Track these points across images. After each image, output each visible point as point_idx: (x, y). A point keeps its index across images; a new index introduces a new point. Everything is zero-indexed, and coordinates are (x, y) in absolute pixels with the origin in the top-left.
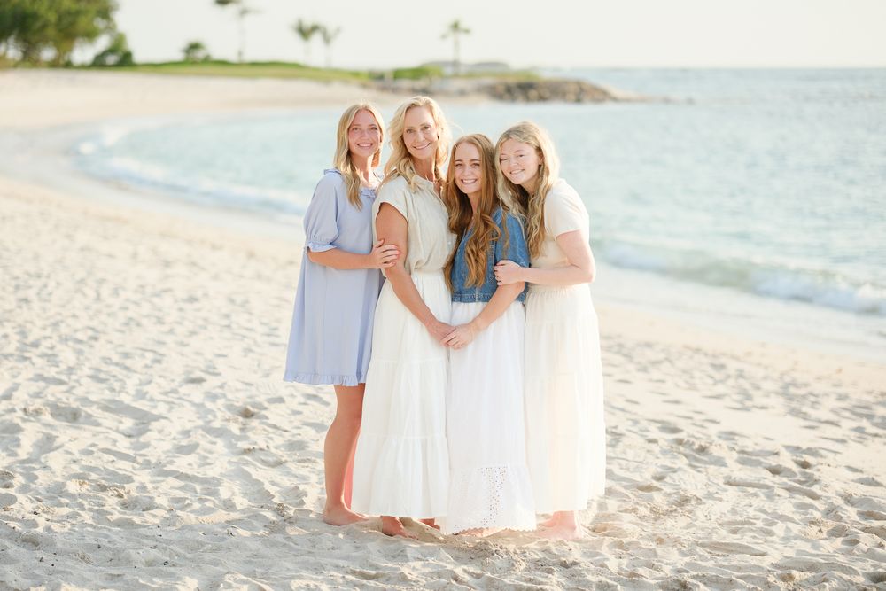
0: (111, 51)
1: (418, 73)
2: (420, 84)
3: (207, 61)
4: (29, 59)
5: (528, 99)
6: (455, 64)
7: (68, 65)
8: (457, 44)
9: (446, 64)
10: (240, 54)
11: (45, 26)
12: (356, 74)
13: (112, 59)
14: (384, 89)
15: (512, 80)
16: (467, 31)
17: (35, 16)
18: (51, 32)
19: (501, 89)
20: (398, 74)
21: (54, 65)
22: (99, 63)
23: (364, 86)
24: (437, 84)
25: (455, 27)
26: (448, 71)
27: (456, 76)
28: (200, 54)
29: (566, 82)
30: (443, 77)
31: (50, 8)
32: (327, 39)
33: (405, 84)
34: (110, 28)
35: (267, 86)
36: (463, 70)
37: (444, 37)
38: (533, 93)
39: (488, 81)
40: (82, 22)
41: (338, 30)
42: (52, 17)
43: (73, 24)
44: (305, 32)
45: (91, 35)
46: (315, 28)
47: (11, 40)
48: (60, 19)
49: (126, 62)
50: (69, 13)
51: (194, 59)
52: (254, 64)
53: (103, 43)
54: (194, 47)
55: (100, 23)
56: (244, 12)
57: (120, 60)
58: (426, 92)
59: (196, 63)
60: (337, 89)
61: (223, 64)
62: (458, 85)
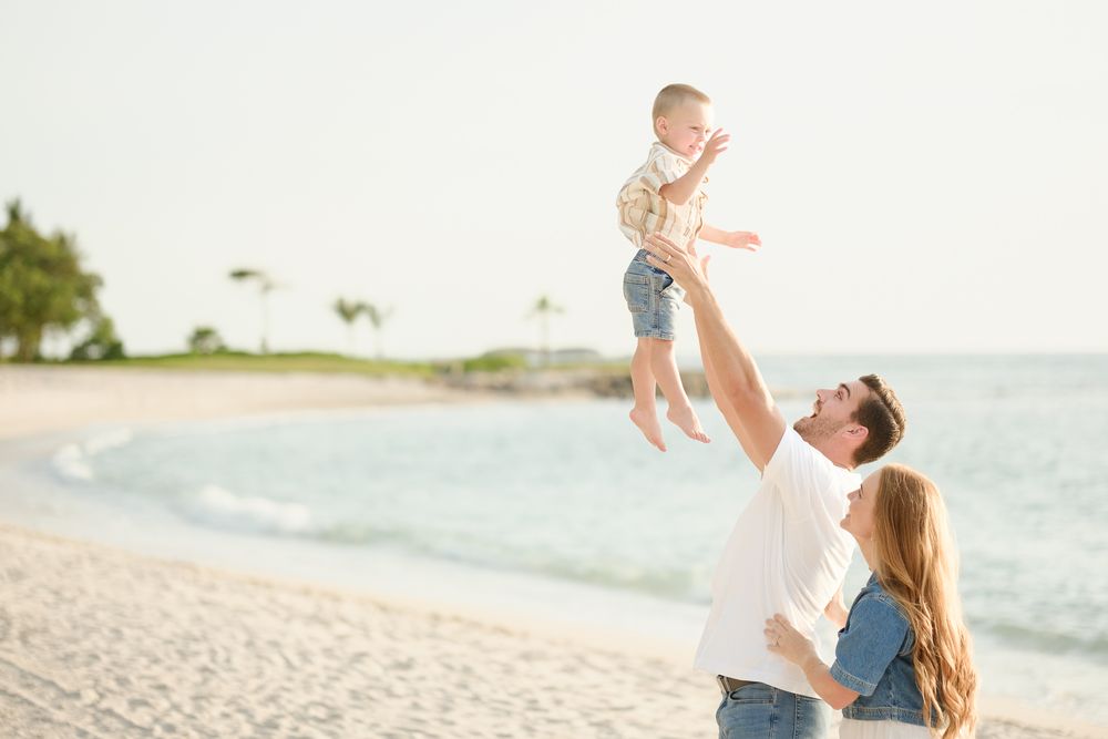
0: (95, 340)
1: (495, 363)
2: (500, 377)
3: (222, 352)
6: (545, 353)
7: (38, 359)
8: (545, 328)
9: (530, 351)
10: (264, 342)
11: (8, 309)
12: (415, 367)
13: (94, 351)
14: (454, 385)
16: (560, 310)
18: (14, 315)
19: (605, 383)
20: (469, 366)
21: (18, 359)
22: (79, 357)
23: (428, 381)
24: (521, 378)
25: (543, 304)
26: (534, 360)
27: (544, 367)
28: (211, 344)
30: (530, 370)
31: (13, 287)
32: (376, 319)
33: (481, 378)
34: (92, 310)
35: (302, 383)
36: (553, 360)
39: (587, 373)
40: (57, 302)
42: (17, 297)
43: (44, 304)
44: (347, 313)
45: (66, 320)
46: (360, 308)
48: (27, 298)
49: (113, 354)
50: (40, 291)
51: (205, 351)
52: (282, 356)
53: (82, 331)
54: (202, 335)
55: (79, 305)
56: (267, 288)
57: (107, 352)
58: (508, 389)
59: (205, 355)
60: (393, 387)
61: (241, 355)
62: (548, 379)
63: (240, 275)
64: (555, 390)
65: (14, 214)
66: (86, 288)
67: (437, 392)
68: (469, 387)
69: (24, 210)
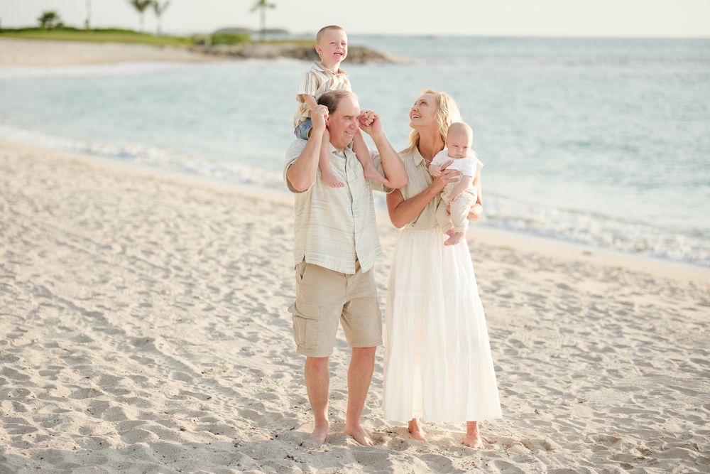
1: (231, 38)
2: (233, 49)
3: (60, 28)
6: (263, 31)
8: (263, 17)
10: (87, 22)
12: (181, 40)
14: (206, 52)
16: (272, 6)
19: (300, 53)
20: (215, 40)
23: (191, 50)
24: (247, 48)
26: (255, 38)
27: (262, 42)
28: (54, 23)
29: (352, 48)
30: (253, 43)
32: (158, 11)
33: (224, 48)
35: (112, 49)
36: (268, 37)
37: (253, 10)
39: (290, 46)
41: (167, 4)
44: (139, 5)
51: (49, 27)
52: (97, 31)
54: (48, 17)
58: (240, 55)
59: (50, 29)
60: (169, 51)
61: (72, 30)
62: (265, 49)
64: (270, 57)
67: (197, 57)
68: (216, 54)
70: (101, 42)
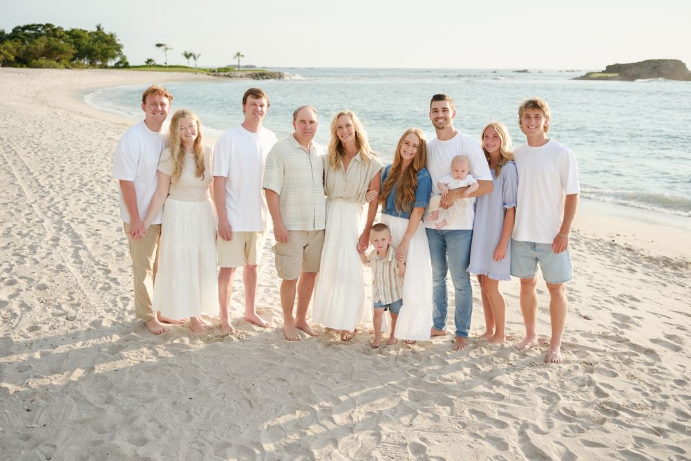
0: (120, 62)
1: (226, 69)
2: (226, 74)
3: (154, 65)
4: (92, 65)
5: (263, 78)
6: (239, 66)
7: (106, 67)
8: (239, 60)
9: (235, 66)
10: (166, 63)
11: (97, 54)
12: (206, 70)
13: (121, 65)
14: (214, 75)
15: (257, 72)
16: (243, 56)
17: (94, 50)
18: (99, 56)
19: (254, 75)
20: (220, 70)
21: (101, 67)
22: (117, 66)
23: (208, 74)
24: (232, 74)
25: (238, 54)
26: (236, 69)
27: (239, 70)
28: (152, 63)
29: (275, 73)
30: (234, 71)
31: (98, 47)
32: (195, 59)
33: (222, 73)
34: (120, 54)
36: (241, 69)
37: (235, 57)
38: (265, 77)
39: (250, 72)
40: (110, 52)
41: (199, 55)
42: (100, 50)
43: (107, 53)
44: (187, 56)
45: (113, 57)
46: (191, 54)
47: (86, 58)
48: (102, 51)
49: (126, 66)
50: (106, 49)
51: (150, 65)
52: (170, 67)
53: (118, 59)
54: (150, 61)
55: (117, 52)
56: (166, 49)
57: (124, 65)
58: (229, 76)
59: (150, 66)
60: (199, 75)
61: (160, 66)
62: (239, 74)
63: (159, 45)
64: (242, 77)
65: (99, 28)
66: (118, 48)
67: (212, 77)
68: (218, 76)
69: (101, 27)
70: (170, 71)
